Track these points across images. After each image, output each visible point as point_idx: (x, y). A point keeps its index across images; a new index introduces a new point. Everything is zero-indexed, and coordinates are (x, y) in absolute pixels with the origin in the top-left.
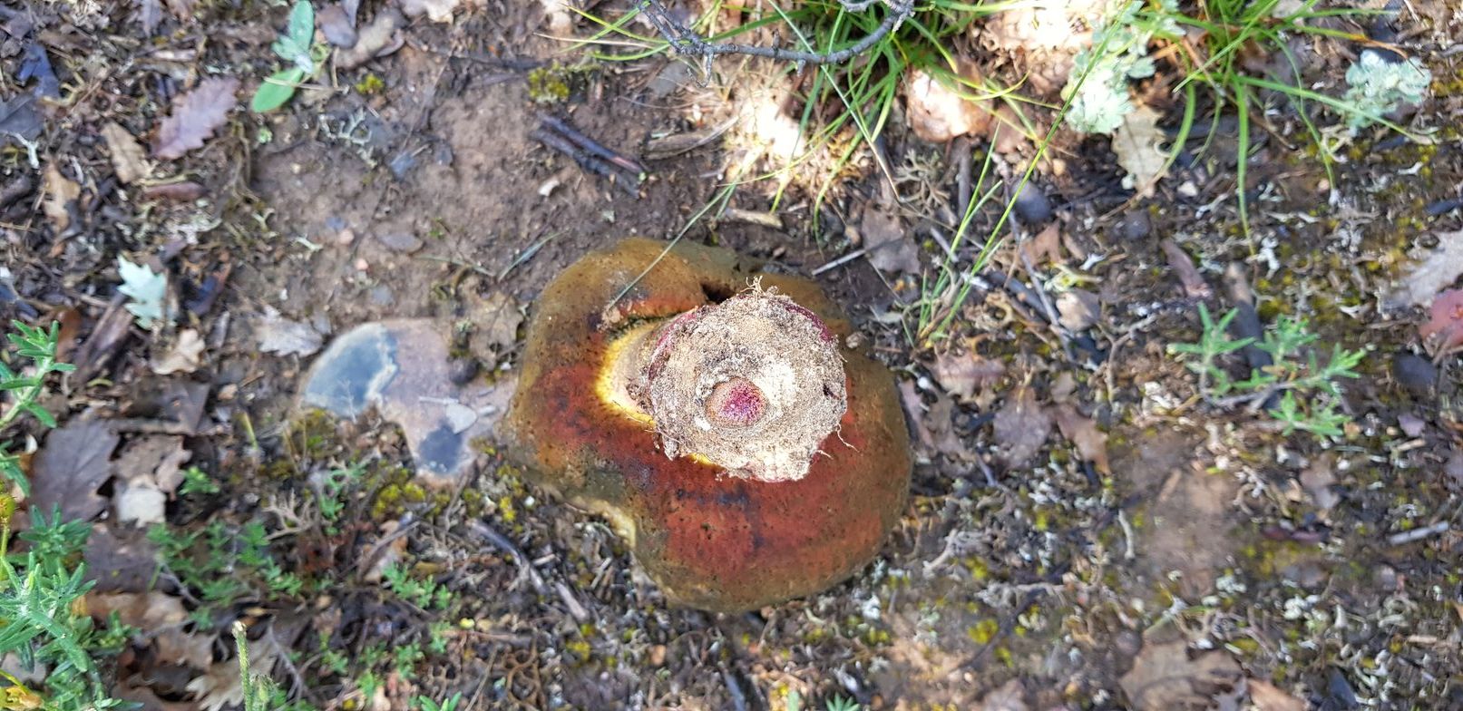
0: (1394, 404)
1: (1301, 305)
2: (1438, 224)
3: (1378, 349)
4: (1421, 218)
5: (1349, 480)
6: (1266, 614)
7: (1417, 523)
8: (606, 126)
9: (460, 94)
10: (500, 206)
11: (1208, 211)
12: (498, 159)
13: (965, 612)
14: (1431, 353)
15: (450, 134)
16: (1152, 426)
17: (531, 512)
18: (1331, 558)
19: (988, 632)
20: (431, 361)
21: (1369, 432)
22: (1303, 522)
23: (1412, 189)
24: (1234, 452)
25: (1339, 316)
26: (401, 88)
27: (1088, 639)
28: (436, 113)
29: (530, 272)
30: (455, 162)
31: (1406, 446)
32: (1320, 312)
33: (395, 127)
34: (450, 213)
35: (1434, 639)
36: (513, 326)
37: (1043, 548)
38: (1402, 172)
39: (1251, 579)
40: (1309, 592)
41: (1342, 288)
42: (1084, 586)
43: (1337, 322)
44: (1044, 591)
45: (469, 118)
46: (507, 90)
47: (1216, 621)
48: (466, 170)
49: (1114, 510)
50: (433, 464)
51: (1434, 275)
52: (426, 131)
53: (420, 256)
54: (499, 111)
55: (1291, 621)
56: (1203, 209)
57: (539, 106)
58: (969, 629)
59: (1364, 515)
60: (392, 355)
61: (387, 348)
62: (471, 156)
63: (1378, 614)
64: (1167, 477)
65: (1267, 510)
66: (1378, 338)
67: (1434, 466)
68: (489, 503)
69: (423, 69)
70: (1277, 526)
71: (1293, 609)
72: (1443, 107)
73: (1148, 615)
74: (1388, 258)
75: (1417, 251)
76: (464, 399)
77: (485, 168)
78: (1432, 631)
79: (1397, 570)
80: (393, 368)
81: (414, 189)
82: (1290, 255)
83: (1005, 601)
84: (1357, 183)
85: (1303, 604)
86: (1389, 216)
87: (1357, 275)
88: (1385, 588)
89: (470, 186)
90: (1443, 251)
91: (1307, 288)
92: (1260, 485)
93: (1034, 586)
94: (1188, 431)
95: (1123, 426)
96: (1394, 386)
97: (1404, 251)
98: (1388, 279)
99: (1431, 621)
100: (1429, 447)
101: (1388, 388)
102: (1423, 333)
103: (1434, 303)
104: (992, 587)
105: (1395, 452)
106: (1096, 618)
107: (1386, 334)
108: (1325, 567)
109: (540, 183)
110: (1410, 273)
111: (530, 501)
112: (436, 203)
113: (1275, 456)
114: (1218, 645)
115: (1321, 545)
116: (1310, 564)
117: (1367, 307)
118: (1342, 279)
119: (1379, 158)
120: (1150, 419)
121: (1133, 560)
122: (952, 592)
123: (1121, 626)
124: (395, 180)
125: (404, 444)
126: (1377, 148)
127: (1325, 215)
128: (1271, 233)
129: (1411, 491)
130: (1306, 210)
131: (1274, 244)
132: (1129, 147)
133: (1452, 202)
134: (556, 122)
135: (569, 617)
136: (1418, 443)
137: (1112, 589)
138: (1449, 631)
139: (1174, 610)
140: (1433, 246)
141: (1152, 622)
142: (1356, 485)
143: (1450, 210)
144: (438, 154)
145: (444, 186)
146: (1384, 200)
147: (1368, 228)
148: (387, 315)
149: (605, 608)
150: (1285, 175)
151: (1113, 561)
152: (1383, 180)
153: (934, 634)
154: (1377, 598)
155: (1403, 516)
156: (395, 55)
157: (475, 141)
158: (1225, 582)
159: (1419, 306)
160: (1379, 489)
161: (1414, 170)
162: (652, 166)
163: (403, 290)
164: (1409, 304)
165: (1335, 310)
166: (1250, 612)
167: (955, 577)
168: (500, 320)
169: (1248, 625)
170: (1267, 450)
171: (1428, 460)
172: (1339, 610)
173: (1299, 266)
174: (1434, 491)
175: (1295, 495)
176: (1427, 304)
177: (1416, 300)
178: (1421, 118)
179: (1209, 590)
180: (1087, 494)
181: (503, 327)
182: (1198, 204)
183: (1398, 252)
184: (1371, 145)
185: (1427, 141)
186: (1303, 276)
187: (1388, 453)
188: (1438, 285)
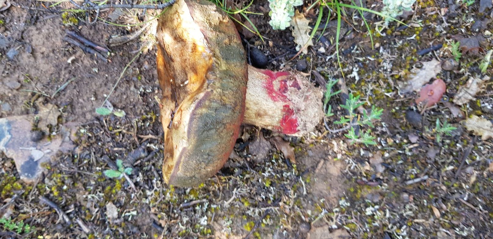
0: (407, 130)
1: (369, 93)
2: (423, 58)
3: (400, 109)
4: (416, 57)
5: (389, 161)
6: (359, 213)
7: (417, 176)
8: (93, 34)
9: (34, 24)
10: (52, 68)
11: (331, 58)
12: (51, 49)
13: (242, 219)
14: (420, 110)
15: (31, 41)
16: (312, 143)
17: (66, 191)
18: (384, 191)
19: (251, 227)
20: (25, 132)
21: (397, 141)
22: (371, 178)
23: (412, 45)
24: (344, 152)
25: (385, 97)
26: (12, 23)
27: (289, 227)
28: (25, 32)
29: (64, 95)
30: (33, 52)
31: (412, 146)
32: (376, 95)
33: (9, 39)
34: (33, 72)
35: (424, 220)
36: (56, 117)
37: (271, 193)
38: (408, 38)
39: (352, 201)
40: (376, 204)
41: (385, 86)
42: (287, 207)
43: (384, 99)
44: (271, 209)
45: (39, 34)
46: (53, 21)
47: (339, 217)
48: (39, 55)
49: (298, 176)
50: (26, 174)
51: (421, 79)
52: (21, 40)
53: (21, 90)
54: (51, 30)
55: (369, 216)
56: (329, 57)
57: (66, 27)
58: (244, 225)
59: (396, 174)
60: (9, 131)
61: (7, 128)
62: (40, 49)
63: (403, 211)
64: (319, 162)
65: (358, 173)
66: (400, 105)
67: (422, 154)
68: (48, 189)
69: (20, 15)
70: (361, 179)
71: (369, 211)
72: (424, 12)
73: (313, 216)
74: (403, 73)
75: (414, 70)
76: (39, 147)
77: (46, 53)
78: (423, 217)
79: (410, 194)
80: (9, 136)
81: (18, 63)
82: (364, 74)
83: (257, 214)
84: (390, 44)
85: (373, 209)
86: (403, 57)
87: (390, 81)
88: (405, 201)
89: (40, 61)
90: (425, 69)
91: (371, 87)
92: (354, 164)
93: (267, 208)
94: (325, 145)
95: (301, 144)
96: (406, 123)
97: (409, 70)
98: (403, 81)
99: (422, 214)
100: (420, 146)
101: (404, 124)
102: (417, 102)
103: (421, 90)
104: (252, 209)
105: (407, 149)
106: (292, 218)
107: (402, 103)
108: (382, 194)
109: (68, 59)
110: (411, 78)
111: (65, 187)
112: (27, 69)
113: (360, 153)
114: (339, 227)
115: (379, 186)
116: (376, 193)
117: (395, 93)
118: (384, 82)
119: (399, 33)
120: (311, 141)
121: (306, 195)
122: (236, 212)
123: (302, 221)
124: (9, 60)
125: (15, 166)
126: (397, 29)
127: (378, 57)
128: (356, 66)
129: (414, 164)
130: (370, 55)
131: (358, 70)
132: (298, 34)
133: (428, 49)
134: (73, 33)
135: (83, 232)
136: (416, 145)
137: (298, 207)
138: (430, 217)
139: (323, 214)
140: (420, 67)
141: (314, 219)
142: (392, 162)
143: (428, 53)
144: (26, 49)
145: (30, 61)
146: (401, 49)
147: (394, 62)
148: (10, 114)
149: (98, 228)
150: (362, 42)
151: (298, 196)
152: (401, 42)
153: (230, 228)
154: (403, 205)
155: (411, 174)
156: (8, 10)
157: (42, 42)
158: (342, 202)
159: (415, 92)
160: (401, 164)
161: (413, 38)
162: (112, 49)
163: (16, 104)
164: (411, 91)
165: (382, 94)
166: (353, 213)
167: (238, 206)
168: (51, 115)
169: (352, 218)
170: (357, 151)
171: (420, 152)
172: (387, 211)
173: (367, 78)
174: (422, 164)
175: (367, 167)
176: (418, 90)
177: (414, 89)
178: (415, 17)
179: (336, 206)
180: (288, 171)
181: (52, 118)
182: (327, 55)
183: (407, 70)
184: (396, 28)
185: (418, 26)
186: (369, 82)
187: (405, 149)
188: (423, 83)
